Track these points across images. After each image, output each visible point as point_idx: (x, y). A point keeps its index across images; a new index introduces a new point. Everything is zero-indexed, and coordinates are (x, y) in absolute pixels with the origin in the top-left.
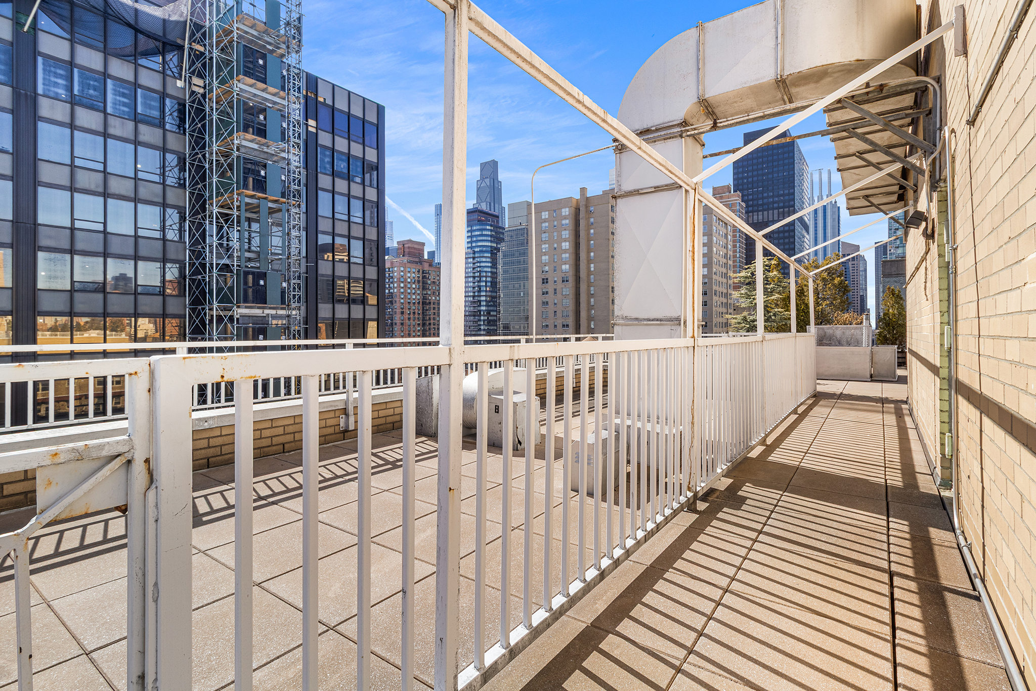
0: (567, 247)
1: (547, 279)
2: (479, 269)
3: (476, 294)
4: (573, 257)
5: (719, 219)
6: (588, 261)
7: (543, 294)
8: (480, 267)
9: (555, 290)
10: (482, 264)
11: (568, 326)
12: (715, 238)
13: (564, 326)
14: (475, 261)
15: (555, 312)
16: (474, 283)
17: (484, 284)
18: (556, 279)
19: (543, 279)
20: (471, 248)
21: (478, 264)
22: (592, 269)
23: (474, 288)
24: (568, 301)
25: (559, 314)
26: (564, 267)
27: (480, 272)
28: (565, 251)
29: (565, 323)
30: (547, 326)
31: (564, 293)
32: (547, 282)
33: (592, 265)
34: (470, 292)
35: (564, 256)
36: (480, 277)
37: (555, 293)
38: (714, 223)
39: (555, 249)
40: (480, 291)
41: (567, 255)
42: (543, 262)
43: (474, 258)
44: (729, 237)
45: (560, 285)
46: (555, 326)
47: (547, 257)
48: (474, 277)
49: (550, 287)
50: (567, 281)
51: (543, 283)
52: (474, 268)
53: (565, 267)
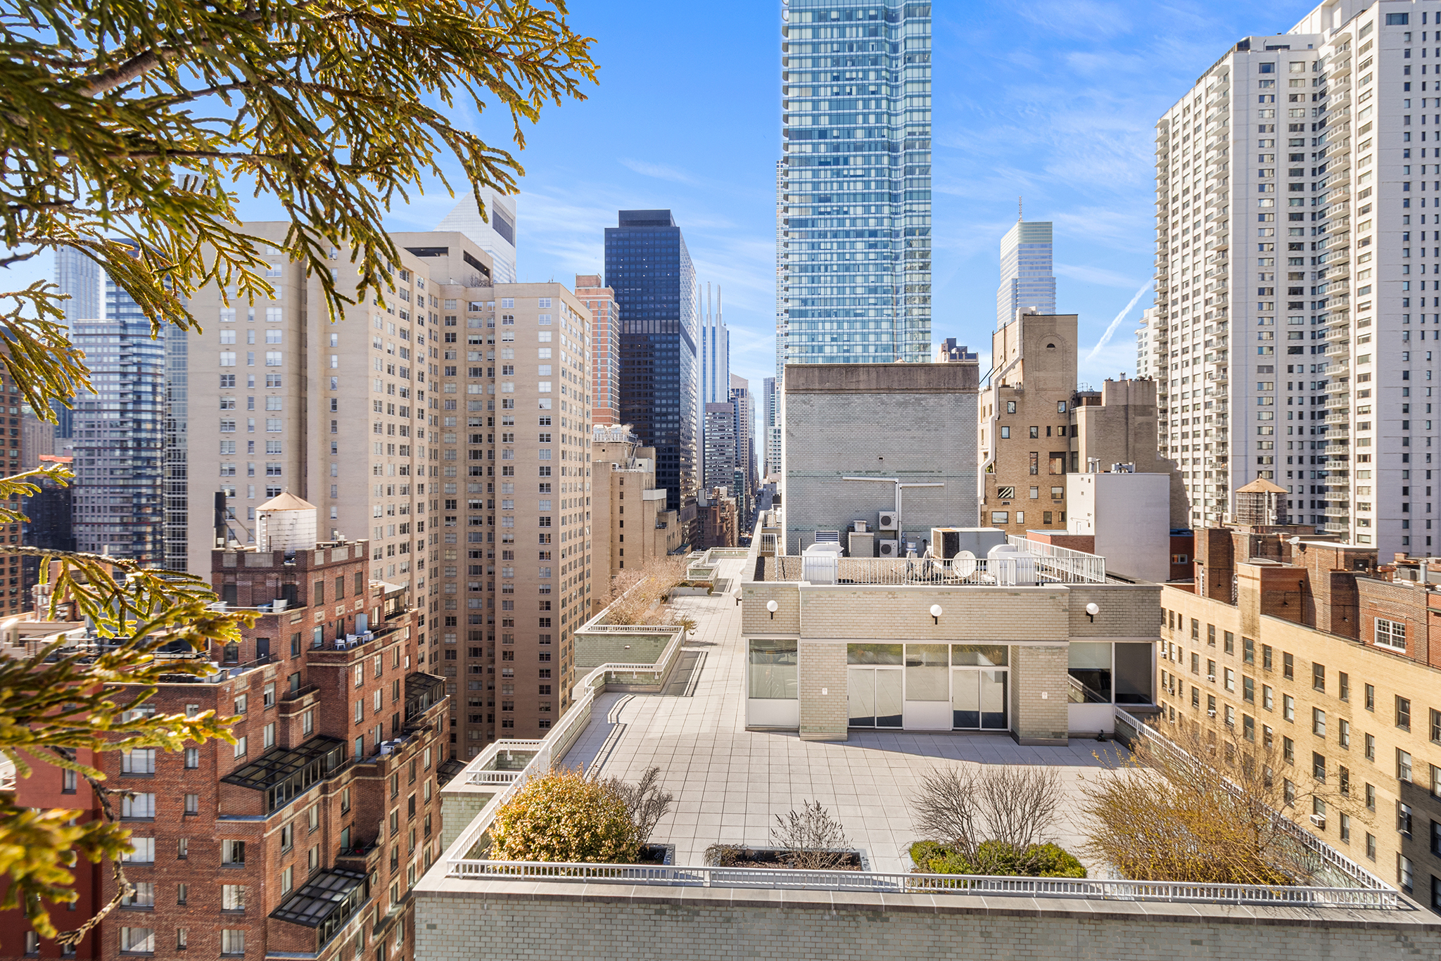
0: (279, 318)
1: (232, 377)
2: (135, 359)
3: (130, 407)
4: (293, 338)
5: (571, 309)
6: (326, 349)
7: (224, 406)
8: (139, 355)
9: (251, 399)
10: (144, 351)
11: (278, 471)
12: (563, 338)
13: (269, 471)
14: (126, 343)
15: (251, 443)
16: (124, 385)
17: (149, 389)
18: (252, 378)
19: (224, 377)
20: (117, 315)
21: (135, 350)
22: (335, 365)
23: (122, 395)
24: (278, 422)
25: (259, 447)
26: (270, 355)
27: (139, 364)
28: (274, 325)
29: (273, 466)
30: (232, 471)
31: (271, 407)
32: (232, 384)
33: (334, 358)
34: (114, 402)
35: (270, 334)
36: (139, 374)
37: (250, 406)
38: (562, 312)
39: (251, 318)
40: (138, 401)
41: (279, 334)
42: (224, 341)
43: (123, 337)
44: (587, 339)
45: (260, 392)
46: (251, 471)
47: (232, 334)
48: (124, 374)
49: (238, 395)
50: (278, 383)
51: (224, 384)
52: (122, 357)
53: (276, 357)
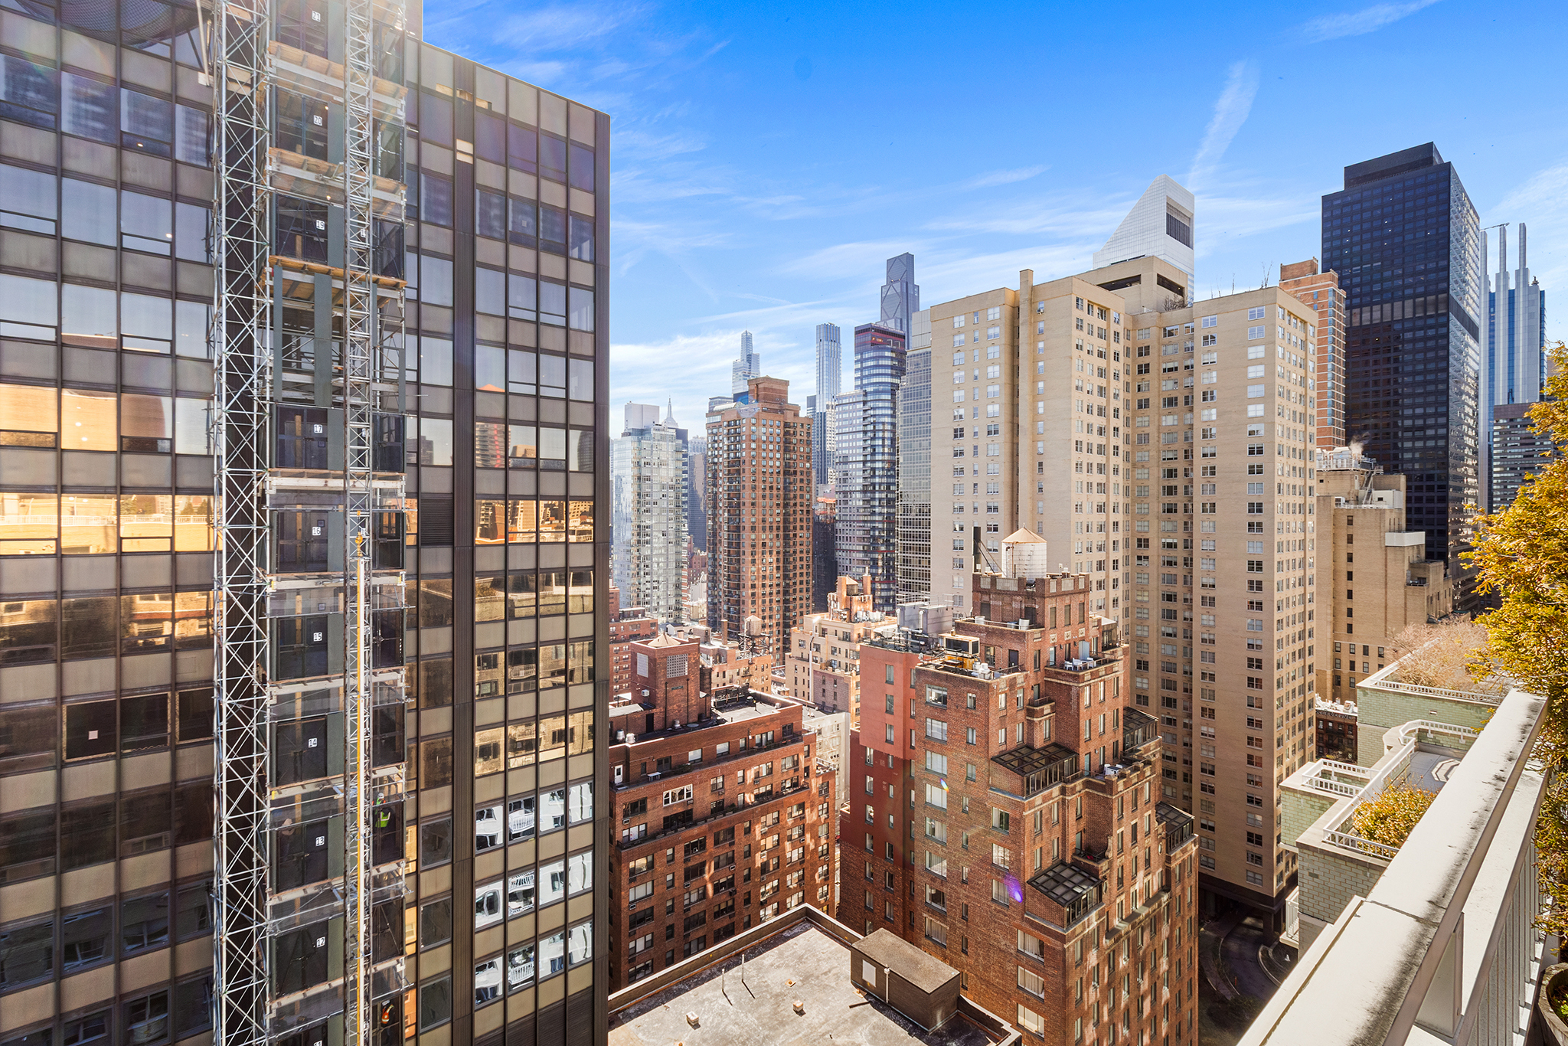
0: (997, 374)
1: (962, 430)
2: (872, 420)
3: (869, 458)
4: (1007, 390)
5: (1290, 313)
6: (1034, 397)
7: (956, 455)
8: (874, 416)
9: (976, 447)
10: (878, 412)
11: (996, 509)
12: (1280, 350)
13: (989, 509)
14: (867, 407)
15: (975, 485)
16: (865, 441)
17: (880, 442)
18: (976, 430)
19: (956, 431)
20: (862, 386)
21: (872, 412)
22: (1041, 411)
23: (864, 448)
24: (997, 466)
25: (981, 489)
26: (990, 408)
27: (874, 423)
28: (993, 381)
29: (991, 505)
30: (961, 508)
31: (991, 453)
32: (962, 435)
33: (1041, 404)
34: (859, 455)
35: (990, 389)
36: (874, 431)
37: (976, 453)
38: (1279, 320)
39: (976, 378)
40: (873, 454)
41: (997, 388)
42: (956, 400)
43: (865, 403)
44: (1311, 347)
45: (983, 440)
46: (975, 509)
47: (962, 393)
48: (865, 432)
49: (966, 443)
50: (996, 432)
51: (956, 436)
52: (864, 419)
53: (994, 409)
